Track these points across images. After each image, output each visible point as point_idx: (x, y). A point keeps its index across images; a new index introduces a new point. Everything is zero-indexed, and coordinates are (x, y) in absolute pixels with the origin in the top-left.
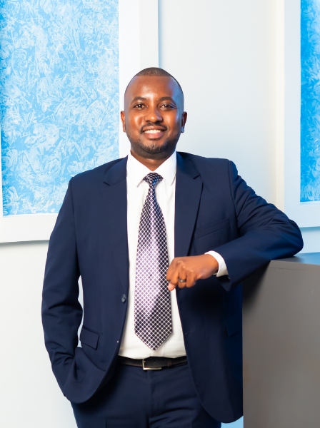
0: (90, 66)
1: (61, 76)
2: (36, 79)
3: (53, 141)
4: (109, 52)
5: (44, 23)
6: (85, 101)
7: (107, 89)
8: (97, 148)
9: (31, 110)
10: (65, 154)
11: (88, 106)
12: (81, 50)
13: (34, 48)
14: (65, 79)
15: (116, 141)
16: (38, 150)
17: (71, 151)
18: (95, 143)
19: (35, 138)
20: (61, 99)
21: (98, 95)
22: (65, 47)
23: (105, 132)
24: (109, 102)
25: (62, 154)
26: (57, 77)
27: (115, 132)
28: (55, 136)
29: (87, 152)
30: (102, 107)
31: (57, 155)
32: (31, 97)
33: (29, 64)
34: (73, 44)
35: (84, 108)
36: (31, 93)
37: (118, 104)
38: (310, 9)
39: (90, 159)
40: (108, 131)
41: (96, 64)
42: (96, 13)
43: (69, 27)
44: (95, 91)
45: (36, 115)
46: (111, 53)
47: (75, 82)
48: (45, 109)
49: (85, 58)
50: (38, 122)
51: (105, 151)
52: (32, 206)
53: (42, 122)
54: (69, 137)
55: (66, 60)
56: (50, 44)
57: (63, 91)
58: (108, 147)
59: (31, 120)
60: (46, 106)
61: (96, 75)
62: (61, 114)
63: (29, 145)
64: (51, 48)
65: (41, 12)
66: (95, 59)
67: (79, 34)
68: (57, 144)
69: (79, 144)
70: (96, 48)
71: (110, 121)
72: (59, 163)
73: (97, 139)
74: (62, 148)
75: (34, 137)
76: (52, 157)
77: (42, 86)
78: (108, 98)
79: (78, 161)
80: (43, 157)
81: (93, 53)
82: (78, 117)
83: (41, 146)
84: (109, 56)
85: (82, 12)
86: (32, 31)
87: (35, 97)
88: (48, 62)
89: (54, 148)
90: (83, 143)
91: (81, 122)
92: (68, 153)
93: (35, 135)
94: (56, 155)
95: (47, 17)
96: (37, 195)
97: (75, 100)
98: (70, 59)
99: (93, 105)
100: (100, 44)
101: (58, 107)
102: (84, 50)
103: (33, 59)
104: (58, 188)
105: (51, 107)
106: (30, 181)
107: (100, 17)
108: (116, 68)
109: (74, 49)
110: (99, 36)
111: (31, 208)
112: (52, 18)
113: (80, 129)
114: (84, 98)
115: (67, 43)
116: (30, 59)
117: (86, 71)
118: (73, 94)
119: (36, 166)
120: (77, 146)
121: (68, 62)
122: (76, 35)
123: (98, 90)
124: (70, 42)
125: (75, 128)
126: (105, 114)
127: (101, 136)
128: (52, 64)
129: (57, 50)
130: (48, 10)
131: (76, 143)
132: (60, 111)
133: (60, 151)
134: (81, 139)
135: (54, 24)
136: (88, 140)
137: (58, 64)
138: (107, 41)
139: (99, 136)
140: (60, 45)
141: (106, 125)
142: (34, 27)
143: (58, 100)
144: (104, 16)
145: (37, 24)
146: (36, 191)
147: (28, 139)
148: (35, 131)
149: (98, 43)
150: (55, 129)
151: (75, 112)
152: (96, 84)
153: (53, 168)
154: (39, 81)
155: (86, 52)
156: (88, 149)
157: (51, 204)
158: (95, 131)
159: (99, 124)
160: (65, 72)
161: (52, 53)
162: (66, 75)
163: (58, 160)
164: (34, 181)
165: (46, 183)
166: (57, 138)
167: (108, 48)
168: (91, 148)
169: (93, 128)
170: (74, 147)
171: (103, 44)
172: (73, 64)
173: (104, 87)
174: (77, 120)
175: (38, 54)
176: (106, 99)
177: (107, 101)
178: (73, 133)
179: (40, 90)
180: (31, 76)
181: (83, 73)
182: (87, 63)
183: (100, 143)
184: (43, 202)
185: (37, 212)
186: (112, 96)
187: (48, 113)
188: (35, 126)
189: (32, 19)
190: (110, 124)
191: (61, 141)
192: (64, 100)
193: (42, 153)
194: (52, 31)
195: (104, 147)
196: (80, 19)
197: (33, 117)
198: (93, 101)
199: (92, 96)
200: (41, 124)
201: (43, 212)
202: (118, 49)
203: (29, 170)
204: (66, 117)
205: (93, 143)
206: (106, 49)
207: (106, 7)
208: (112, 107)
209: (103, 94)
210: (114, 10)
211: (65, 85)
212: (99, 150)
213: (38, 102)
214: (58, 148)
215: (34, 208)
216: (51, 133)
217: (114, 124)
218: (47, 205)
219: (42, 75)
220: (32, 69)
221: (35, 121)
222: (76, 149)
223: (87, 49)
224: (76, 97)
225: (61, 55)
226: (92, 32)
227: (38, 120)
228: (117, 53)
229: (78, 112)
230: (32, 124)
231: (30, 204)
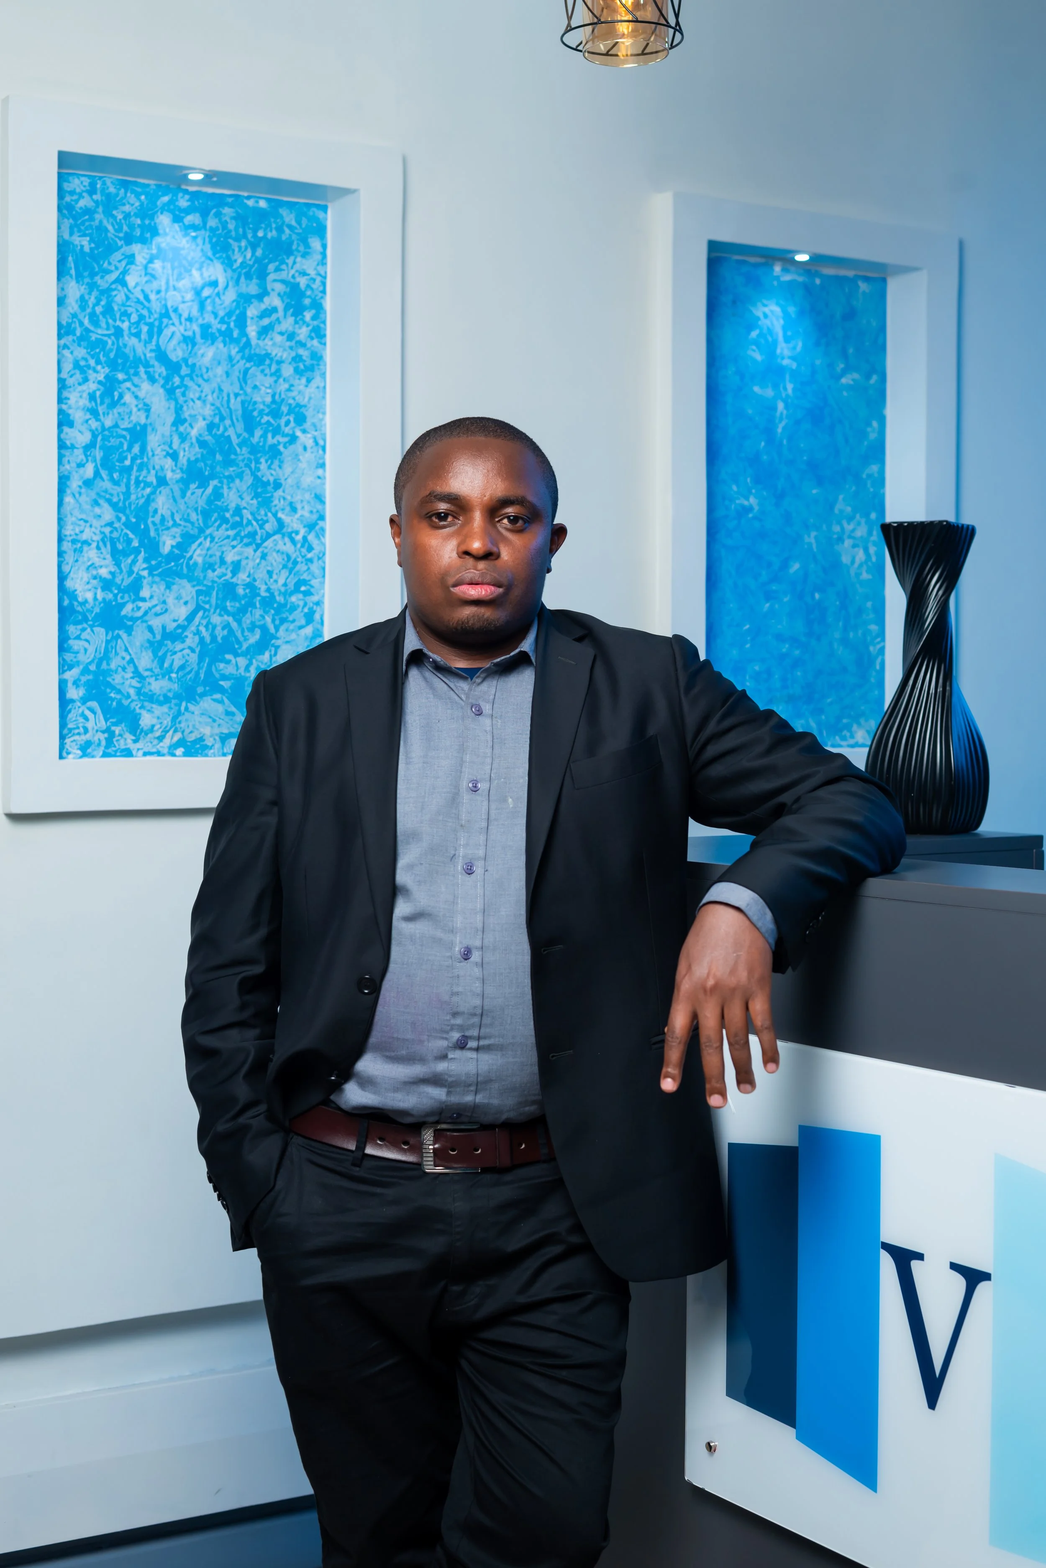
0: (263, 466)
1: (203, 485)
2: (148, 490)
3: (182, 612)
4: (305, 439)
5: (167, 379)
6: (253, 535)
7: (300, 512)
8: (277, 629)
9: (137, 551)
10: (208, 639)
11: (258, 546)
12: (246, 435)
13: (144, 427)
14: (210, 490)
15: (317, 616)
16: (150, 629)
17: (220, 634)
18: (273, 621)
19: (144, 606)
20: (201, 531)
21: (281, 524)
22: (211, 427)
23: (293, 599)
24: (305, 538)
25: (202, 640)
26: (193, 486)
27: (315, 598)
28: (186, 603)
29: (255, 637)
30: (289, 548)
31: (191, 640)
32: (137, 524)
33: (133, 459)
34: (228, 422)
35: (250, 551)
36: (136, 517)
37: (324, 545)
38: (731, 370)
39: (261, 653)
40: (301, 596)
41: (276, 462)
42: (279, 362)
43: (221, 390)
44: (275, 515)
45: (146, 560)
46: (310, 443)
47: (231, 498)
48: (166, 549)
49: (254, 450)
50: (150, 574)
51: (293, 636)
52: (135, 741)
53: (159, 575)
54: (217, 607)
55: (213, 453)
56: (179, 421)
57: (206, 514)
58: (301, 627)
59: (135, 569)
60: (168, 543)
61: (278, 485)
62: (200, 560)
63: (132, 619)
64: (181, 429)
65: (162, 356)
66: (274, 453)
67: (243, 403)
68: (190, 618)
69: (239, 622)
70: (277, 431)
71: (305, 576)
72: (194, 658)
73: (278, 611)
74: (203, 629)
75: (141, 604)
76: (179, 646)
77: (162, 503)
78: (302, 532)
79: (236, 655)
80: (161, 644)
81: (270, 440)
82: (236, 567)
83: (156, 623)
84: (305, 448)
85: (249, 359)
86: (141, 394)
87: (146, 525)
88: (174, 456)
89: (184, 628)
90: (247, 620)
91: (242, 577)
92: (214, 638)
93: (144, 600)
94: (189, 642)
95: (174, 368)
96: (146, 720)
97: (231, 533)
98: (221, 452)
99: (269, 543)
100: (287, 423)
101: (194, 546)
102: (252, 434)
103: (143, 449)
104: (191, 707)
105: (179, 546)
106: (132, 692)
107: (288, 370)
108: (320, 472)
109: (231, 432)
110: (285, 409)
111: (133, 747)
112: (184, 371)
113: (240, 591)
114: (250, 529)
115: (217, 420)
116: (136, 449)
117: (256, 478)
118: (226, 521)
119: (145, 661)
120: (234, 625)
121: (219, 457)
122: (235, 404)
123: (280, 515)
124: (222, 419)
125: (229, 589)
126: (295, 563)
127: (285, 605)
128: (183, 460)
129: (194, 433)
130: (176, 353)
131: (230, 619)
132: (197, 553)
133: (198, 632)
134: (243, 610)
135: (187, 381)
136: (258, 613)
137: (197, 460)
138: (301, 419)
139: (282, 606)
140: (200, 425)
141: (298, 584)
142: (146, 386)
143: (195, 532)
144: (296, 370)
145: (152, 380)
146: (144, 713)
147: (129, 607)
148: (145, 593)
149: (283, 422)
150: (187, 590)
151: (230, 557)
152: (276, 502)
153: (182, 667)
154: (153, 493)
155: (255, 440)
156: (258, 632)
157: (176, 739)
158: (272, 596)
159: (281, 581)
160: (212, 476)
161: (183, 438)
162: (214, 483)
163: (193, 651)
164: (139, 692)
165: (165, 696)
166: (191, 607)
167: (304, 431)
168: (264, 629)
169: (268, 590)
170: (227, 626)
171: (292, 424)
172: (228, 463)
173: (294, 510)
174: (234, 573)
175: (153, 440)
176: (297, 533)
177: (299, 538)
178: (225, 599)
179: (156, 511)
180: (138, 482)
181: (249, 480)
182: (257, 462)
183: (283, 621)
184: (158, 734)
185: (145, 754)
186: (311, 527)
187: (171, 557)
188: (145, 581)
189: (142, 370)
190: (305, 582)
191: (200, 614)
192: (208, 532)
193: (158, 637)
194: (184, 395)
195: (292, 627)
196: (246, 371)
197: (140, 566)
198: (269, 536)
199: (268, 527)
200: (157, 579)
201: (159, 754)
202: (324, 434)
203: (130, 669)
204: (211, 567)
205: (268, 619)
206: (298, 433)
207: (301, 351)
208: (310, 549)
209: (292, 522)
210: (317, 358)
211: (209, 502)
212: (281, 633)
213: (152, 534)
214: (193, 628)
215: (139, 745)
216: (179, 598)
217: (314, 582)
218: (167, 742)
219: (162, 481)
220: (140, 469)
221: (145, 573)
222: (231, 631)
223: (258, 433)
224: (233, 527)
225: (202, 444)
226: (268, 399)
227: (151, 570)
228: (321, 443)
229: (237, 558)
230: (139, 578)
231: (129, 737)
